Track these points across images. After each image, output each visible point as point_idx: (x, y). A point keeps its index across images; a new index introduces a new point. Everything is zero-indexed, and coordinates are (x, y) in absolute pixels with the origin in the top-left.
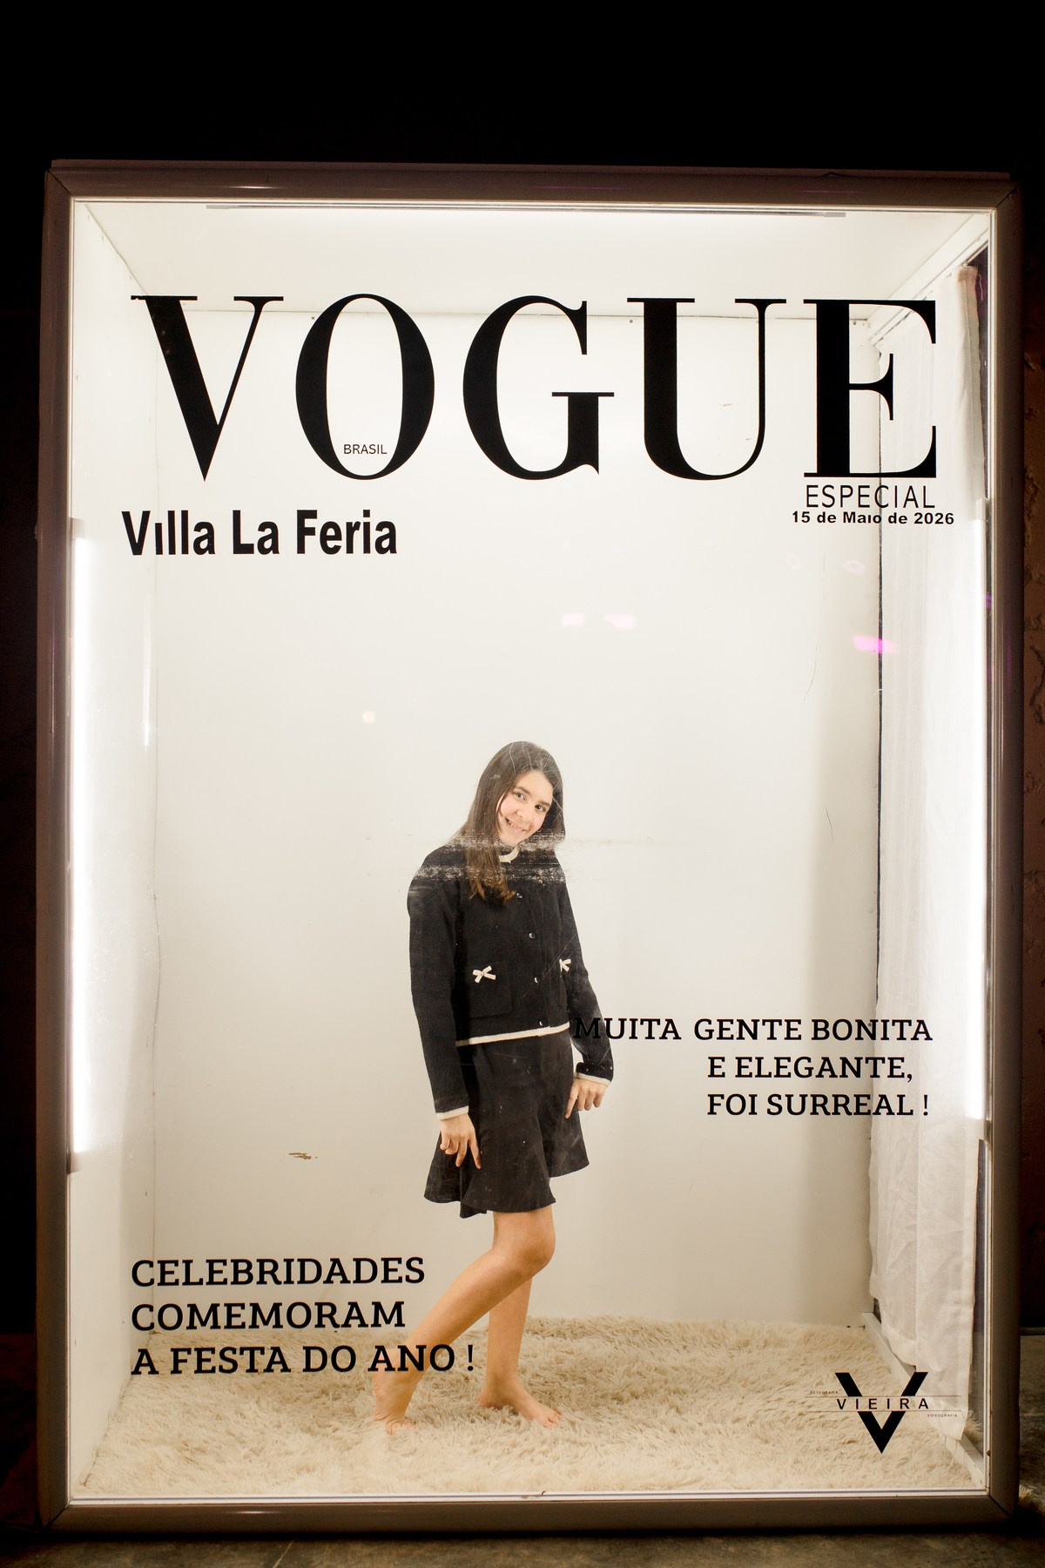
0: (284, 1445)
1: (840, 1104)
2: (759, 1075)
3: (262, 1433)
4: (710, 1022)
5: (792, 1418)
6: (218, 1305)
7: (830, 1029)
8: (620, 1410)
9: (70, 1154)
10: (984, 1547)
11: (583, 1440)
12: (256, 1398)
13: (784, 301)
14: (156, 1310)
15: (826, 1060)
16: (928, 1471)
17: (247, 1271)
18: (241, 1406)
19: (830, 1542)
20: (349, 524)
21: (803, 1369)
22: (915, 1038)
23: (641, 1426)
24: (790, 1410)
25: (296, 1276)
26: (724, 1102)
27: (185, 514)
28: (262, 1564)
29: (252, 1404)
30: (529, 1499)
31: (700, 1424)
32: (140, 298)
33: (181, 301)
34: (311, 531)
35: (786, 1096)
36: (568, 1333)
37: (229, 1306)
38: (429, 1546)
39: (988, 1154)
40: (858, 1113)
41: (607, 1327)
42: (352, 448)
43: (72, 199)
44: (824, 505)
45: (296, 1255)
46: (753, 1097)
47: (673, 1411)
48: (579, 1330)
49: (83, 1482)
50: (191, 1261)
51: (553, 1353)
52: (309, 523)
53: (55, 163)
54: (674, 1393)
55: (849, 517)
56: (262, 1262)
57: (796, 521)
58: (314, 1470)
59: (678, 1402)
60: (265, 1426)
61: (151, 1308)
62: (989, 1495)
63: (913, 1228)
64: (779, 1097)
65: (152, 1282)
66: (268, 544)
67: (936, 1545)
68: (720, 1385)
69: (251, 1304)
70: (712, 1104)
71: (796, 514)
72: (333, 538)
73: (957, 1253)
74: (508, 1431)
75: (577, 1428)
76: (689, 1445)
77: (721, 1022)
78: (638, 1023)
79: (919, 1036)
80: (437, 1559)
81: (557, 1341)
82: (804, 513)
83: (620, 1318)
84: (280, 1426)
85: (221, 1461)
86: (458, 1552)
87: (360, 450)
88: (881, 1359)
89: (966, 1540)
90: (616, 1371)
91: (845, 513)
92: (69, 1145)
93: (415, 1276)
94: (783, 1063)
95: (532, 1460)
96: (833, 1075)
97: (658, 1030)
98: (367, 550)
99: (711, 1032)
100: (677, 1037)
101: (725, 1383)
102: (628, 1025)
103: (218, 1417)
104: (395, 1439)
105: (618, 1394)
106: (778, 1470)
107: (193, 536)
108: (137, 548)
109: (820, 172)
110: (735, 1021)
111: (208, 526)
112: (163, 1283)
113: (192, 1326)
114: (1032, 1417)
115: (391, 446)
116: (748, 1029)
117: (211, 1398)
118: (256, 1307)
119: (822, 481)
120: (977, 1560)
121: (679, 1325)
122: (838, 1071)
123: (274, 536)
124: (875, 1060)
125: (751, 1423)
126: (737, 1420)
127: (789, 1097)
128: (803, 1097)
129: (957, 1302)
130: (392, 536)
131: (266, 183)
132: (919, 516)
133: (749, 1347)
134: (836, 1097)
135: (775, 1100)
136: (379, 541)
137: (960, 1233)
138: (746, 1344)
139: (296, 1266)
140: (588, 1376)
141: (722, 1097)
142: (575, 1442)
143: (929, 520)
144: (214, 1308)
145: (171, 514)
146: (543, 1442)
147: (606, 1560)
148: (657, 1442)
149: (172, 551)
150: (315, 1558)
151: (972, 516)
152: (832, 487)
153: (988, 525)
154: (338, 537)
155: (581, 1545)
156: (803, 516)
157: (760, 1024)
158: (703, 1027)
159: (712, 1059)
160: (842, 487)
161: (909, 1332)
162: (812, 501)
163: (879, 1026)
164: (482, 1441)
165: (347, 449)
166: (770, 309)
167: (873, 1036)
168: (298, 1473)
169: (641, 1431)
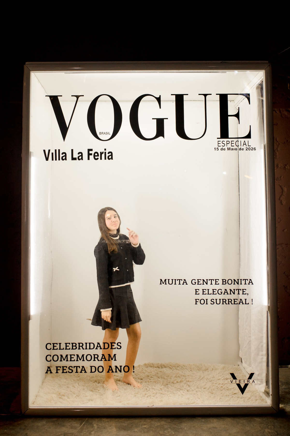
0: (85, 394)
1: (230, 301)
2: (208, 294)
3: (79, 391)
4: (195, 280)
5: (219, 388)
6: (68, 355)
7: (227, 282)
8: (174, 386)
9: (30, 315)
10: (270, 420)
11: (164, 393)
12: (78, 383)
13: (211, 94)
14: (52, 356)
15: (226, 290)
16: (256, 401)
17: (75, 346)
18: (74, 385)
19: (229, 419)
20: (101, 152)
21: (222, 376)
22: (249, 284)
23: (179, 390)
24: (219, 386)
25: (88, 347)
26: (199, 301)
27: (59, 150)
28: (79, 423)
29: (77, 384)
30: (149, 407)
31: (195, 389)
32: (48, 96)
33: (58, 97)
34: (91, 154)
35: (216, 299)
36: (160, 367)
37: (71, 355)
38: (123, 419)
39: (269, 314)
40: (234, 304)
41: (170, 365)
42: (101, 133)
43: (31, 72)
44: (222, 146)
45: (88, 342)
46: (207, 300)
47: (188, 386)
48: (163, 366)
49: (33, 403)
50: (61, 343)
51: (156, 372)
52: (90, 152)
53: (26, 63)
54: (188, 381)
55: (229, 149)
56: (79, 343)
57: (215, 150)
58: (93, 400)
59: (189, 384)
60: (80, 390)
61: (51, 356)
62: (272, 406)
63: (250, 337)
64: (214, 300)
65: (51, 349)
66: (80, 158)
67: (258, 419)
68: (200, 380)
69: (77, 355)
70: (196, 302)
71: (215, 148)
72: (97, 156)
73: (261, 342)
74: (144, 391)
75: (162, 390)
76: (192, 394)
77: (198, 280)
78: (176, 280)
79: (250, 283)
80: (125, 422)
81: (157, 369)
82: (217, 148)
83: (174, 363)
84: (84, 390)
85: (69, 398)
86: (131, 421)
87: (103, 133)
88: (243, 373)
89: (266, 418)
90: (173, 376)
91: (228, 148)
92: (29, 313)
93: (119, 347)
94: (214, 291)
95: (150, 398)
96: (228, 294)
97: (182, 282)
98: (105, 159)
99: (195, 282)
100: (187, 284)
101: (202, 379)
102: (174, 281)
103: (68, 387)
104: (114, 393)
105: (173, 382)
106: (215, 401)
107: (61, 156)
108: (47, 159)
109: (220, 62)
110: (202, 280)
111: (65, 153)
112: (54, 349)
113: (61, 361)
114: (284, 388)
115: (111, 132)
116: (205, 282)
117: (66, 383)
118: (78, 356)
119: (222, 140)
120: (269, 423)
121: (189, 365)
122: (229, 293)
123: (82, 156)
124: (239, 290)
125: (208, 389)
126: (205, 388)
127: (216, 300)
128: (220, 300)
129: (262, 355)
130: (112, 155)
131: (79, 67)
132: (247, 148)
133: (208, 370)
134: (229, 300)
135: (212, 300)
136: (109, 156)
137: (263, 336)
138: (207, 369)
139: (88, 345)
140: (165, 377)
141: (199, 300)
142: (162, 394)
143: (249, 149)
144: (67, 356)
145: (56, 150)
146: (153, 394)
147: (170, 423)
148: (183, 394)
149: (56, 160)
150: (93, 422)
151: (261, 148)
152: (224, 141)
153: (265, 151)
154: (98, 156)
155: (163, 419)
156: (217, 149)
157: (208, 280)
158: (193, 281)
159: (196, 290)
160: (227, 141)
161: (250, 365)
162: (219, 145)
163: (240, 281)
164: (137, 393)
165: (100, 133)
166: (207, 96)
167: (238, 284)
168: (89, 401)
169: (179, 391)
